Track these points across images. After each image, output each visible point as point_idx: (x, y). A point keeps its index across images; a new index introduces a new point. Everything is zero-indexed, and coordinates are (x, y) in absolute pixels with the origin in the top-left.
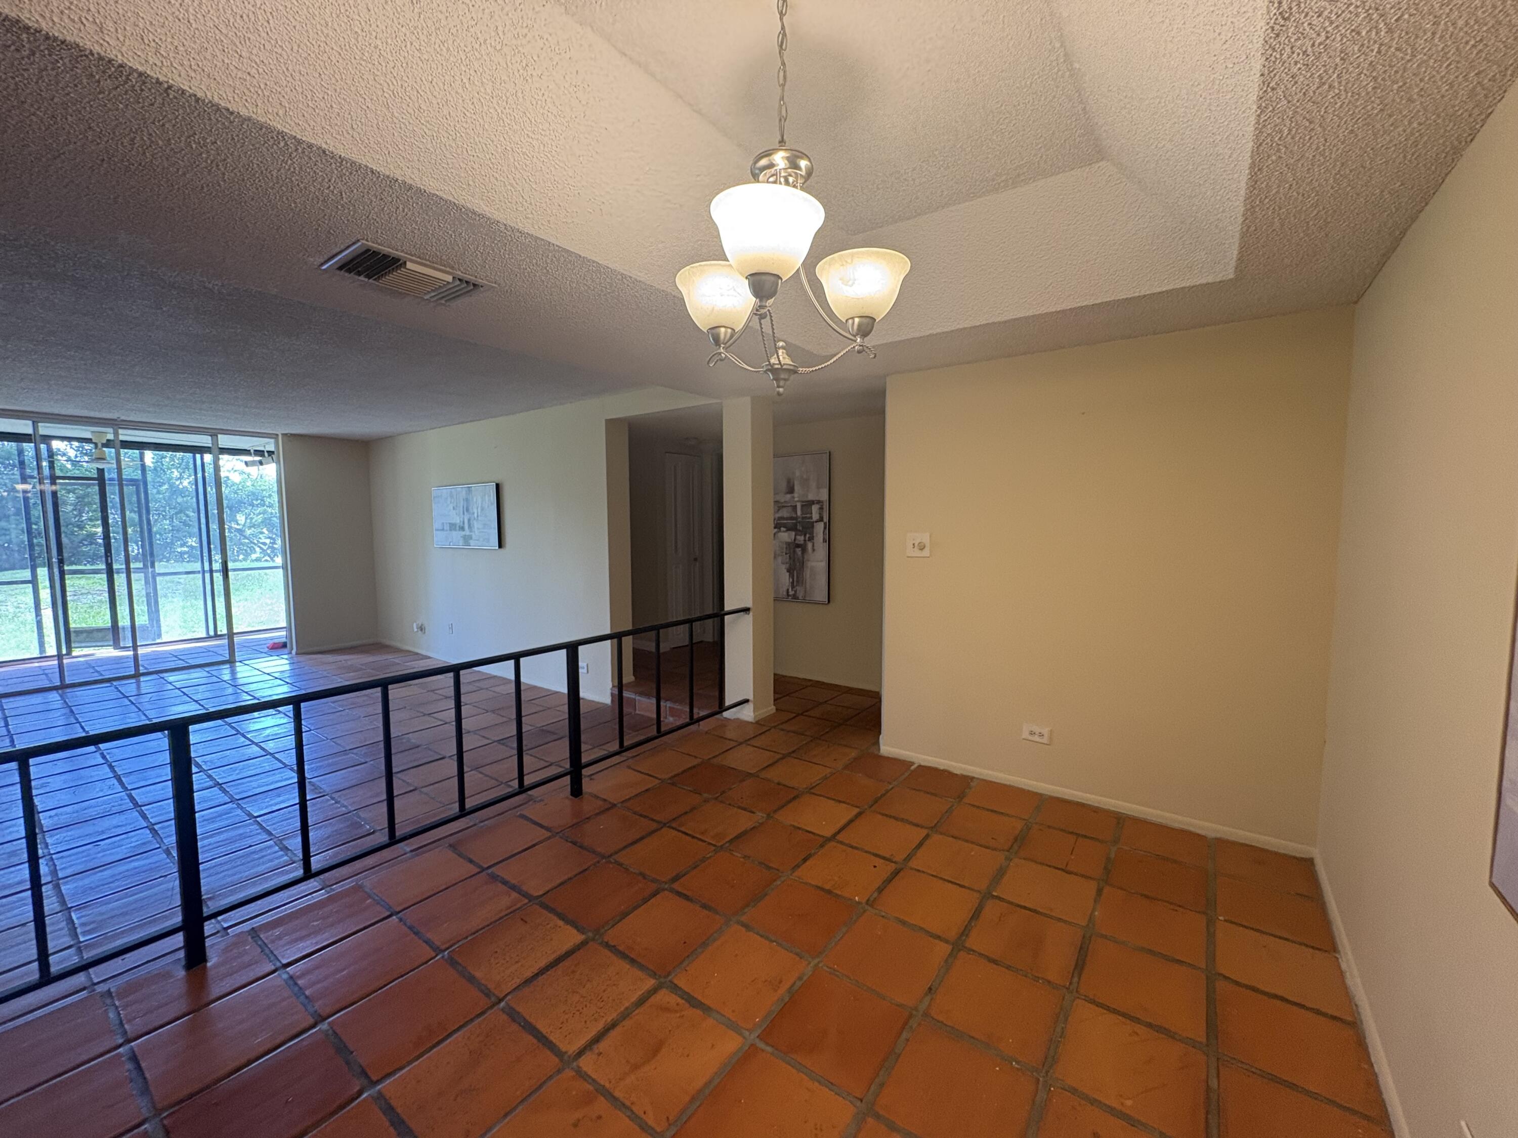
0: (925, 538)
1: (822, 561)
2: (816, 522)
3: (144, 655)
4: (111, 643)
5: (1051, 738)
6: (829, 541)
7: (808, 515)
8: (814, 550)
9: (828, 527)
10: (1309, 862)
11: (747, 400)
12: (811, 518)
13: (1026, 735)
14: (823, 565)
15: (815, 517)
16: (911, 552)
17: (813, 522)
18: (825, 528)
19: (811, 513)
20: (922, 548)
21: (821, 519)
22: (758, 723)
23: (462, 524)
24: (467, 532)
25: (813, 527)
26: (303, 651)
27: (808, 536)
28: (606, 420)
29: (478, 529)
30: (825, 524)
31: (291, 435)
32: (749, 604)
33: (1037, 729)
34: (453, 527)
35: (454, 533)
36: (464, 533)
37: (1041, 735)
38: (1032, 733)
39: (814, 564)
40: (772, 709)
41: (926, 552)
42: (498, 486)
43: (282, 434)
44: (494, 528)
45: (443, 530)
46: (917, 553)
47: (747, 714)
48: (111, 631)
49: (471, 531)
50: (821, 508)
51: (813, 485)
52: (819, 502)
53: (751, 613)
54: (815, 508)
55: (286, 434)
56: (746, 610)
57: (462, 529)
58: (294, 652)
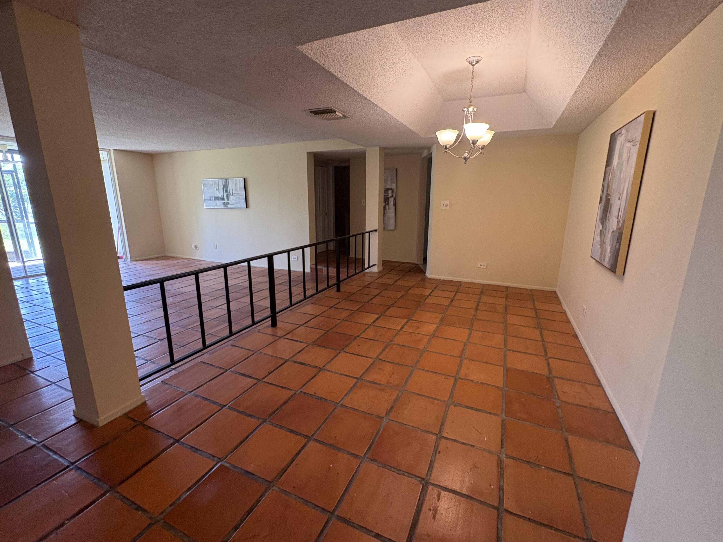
0: (448, 202)
1: (392, 213)
2: (390, 197)
3: (28, 266)
4: (15, 260)
5: (487, 266)
6: (395, 205)
7: (387, 195)
8: (389, 209)
9: (395, 199)
10: (555, 292)
11: (378, 148)
12: (388, 196)
13: (479, 266)
14: (393, 215)
15: (390, 195)
16: (442, 207)
17: (389, 197)
18: (394, 200)
19: (388, 194)
20: (446, 206)
21: (392, 196)
22: (379, 272)
23: (222, 197)
24: (226, 201)
25: (389, 199)
26: (134, 259)
27: (386, 203)
28: (307, 152)
29: (233, 199)
30: (394, 198)
31: (119, 150)
32: (377, 228)
33: (482, 264)
34: (216, 198)
35: (217, 201)
36: (224, 201)
37: (484, 265)
38: (481, 265)
39: (389, 214)
40: (382, 268)
41: (448, 207)
42: (244, 179)
43: (114, 150)
44: (243, 199)
45: (210, 200)
46: (445, 208)
47: (375, 269)
48: (14, 253)
49: (228, 200)
50: (393, 192)
51: (389, 182)
52: (391, 189)
53: (377, 232)
54: (390, 192)
55: (116, 150)
56: (376, 231)
57: (223, 199)
58: (129, 260)
